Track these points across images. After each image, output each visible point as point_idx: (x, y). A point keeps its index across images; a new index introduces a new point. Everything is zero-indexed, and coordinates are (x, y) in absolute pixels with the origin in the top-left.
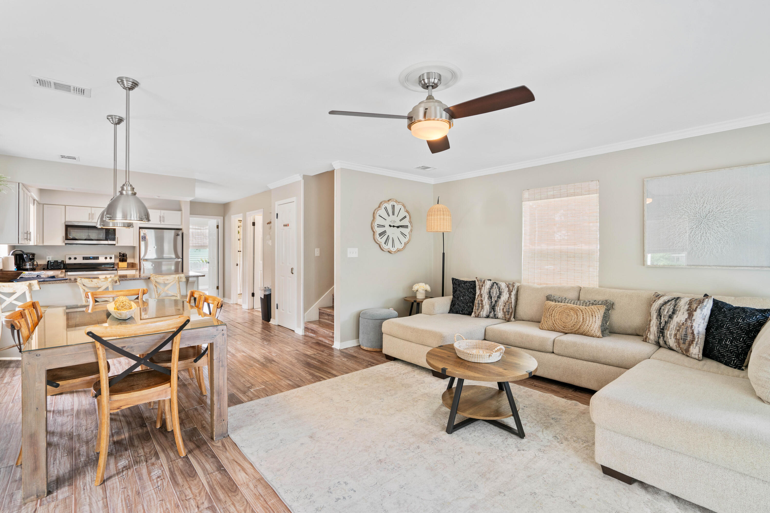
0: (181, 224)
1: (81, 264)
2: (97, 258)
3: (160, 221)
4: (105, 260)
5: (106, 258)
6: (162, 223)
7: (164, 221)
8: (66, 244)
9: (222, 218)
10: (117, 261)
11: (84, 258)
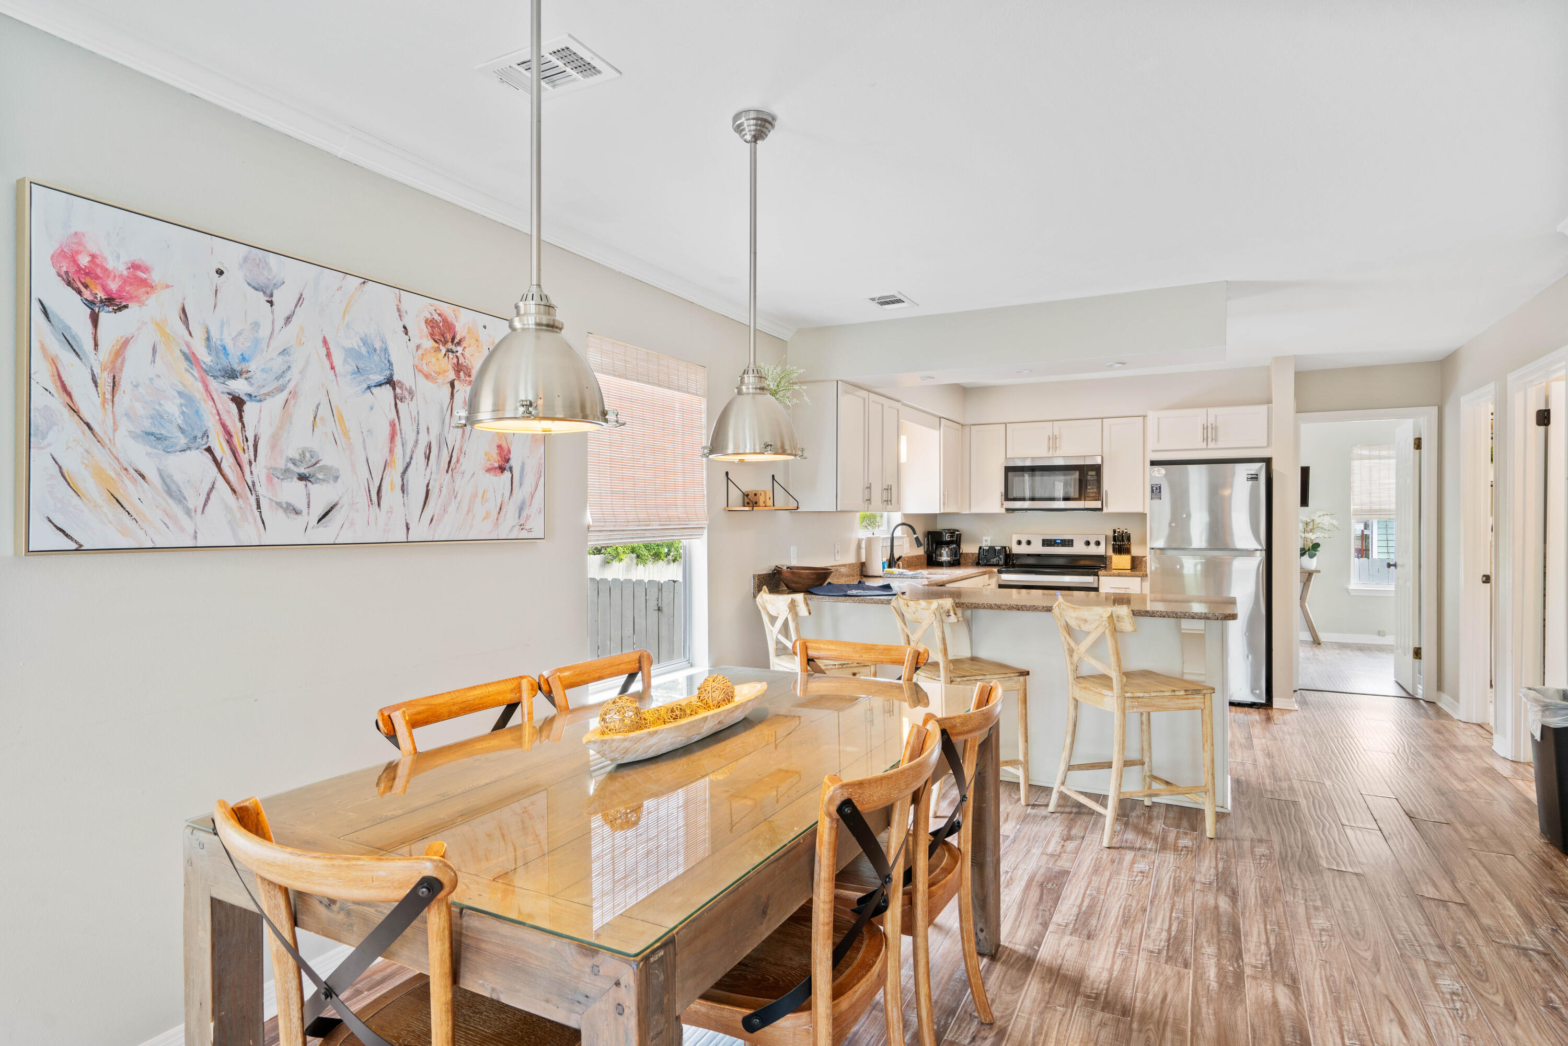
0: (1269, 444)
1: (1039, 555)
2: (1068, 543)
3: (1206, 439)
4: (1085, 547)
5: (1088, 543)
6: (1211, 445)
7: (1215, 439)
8: (1008, 510)
9: (1434, 410)
10: (1110, 552)
11: (1047, 543)
